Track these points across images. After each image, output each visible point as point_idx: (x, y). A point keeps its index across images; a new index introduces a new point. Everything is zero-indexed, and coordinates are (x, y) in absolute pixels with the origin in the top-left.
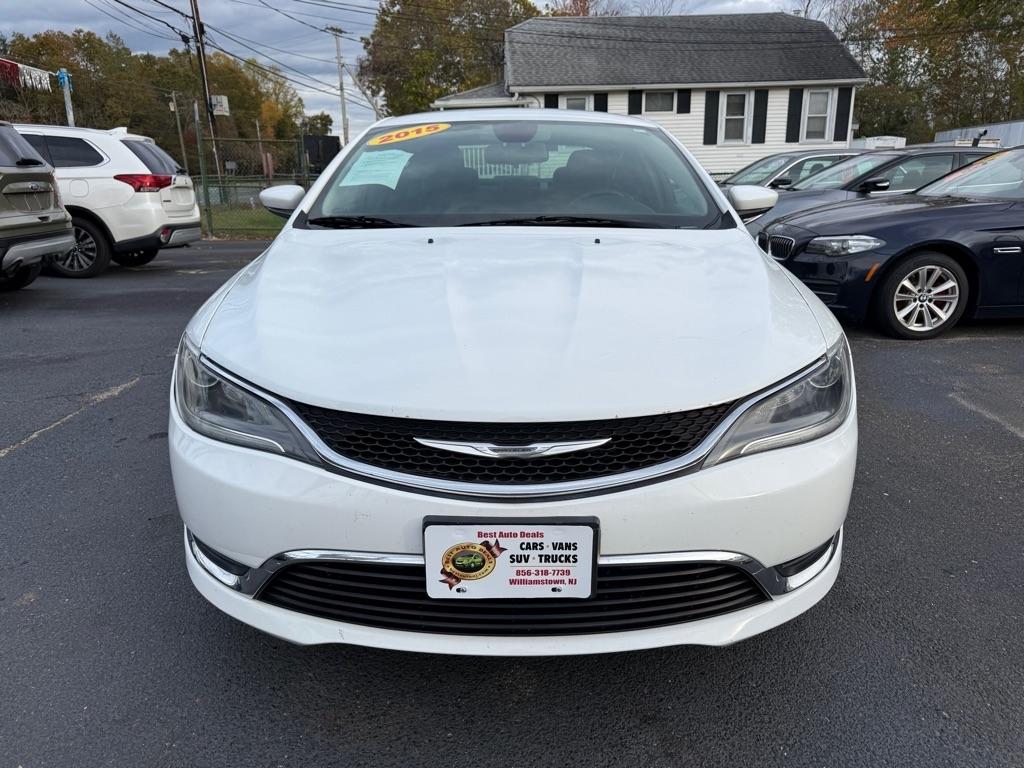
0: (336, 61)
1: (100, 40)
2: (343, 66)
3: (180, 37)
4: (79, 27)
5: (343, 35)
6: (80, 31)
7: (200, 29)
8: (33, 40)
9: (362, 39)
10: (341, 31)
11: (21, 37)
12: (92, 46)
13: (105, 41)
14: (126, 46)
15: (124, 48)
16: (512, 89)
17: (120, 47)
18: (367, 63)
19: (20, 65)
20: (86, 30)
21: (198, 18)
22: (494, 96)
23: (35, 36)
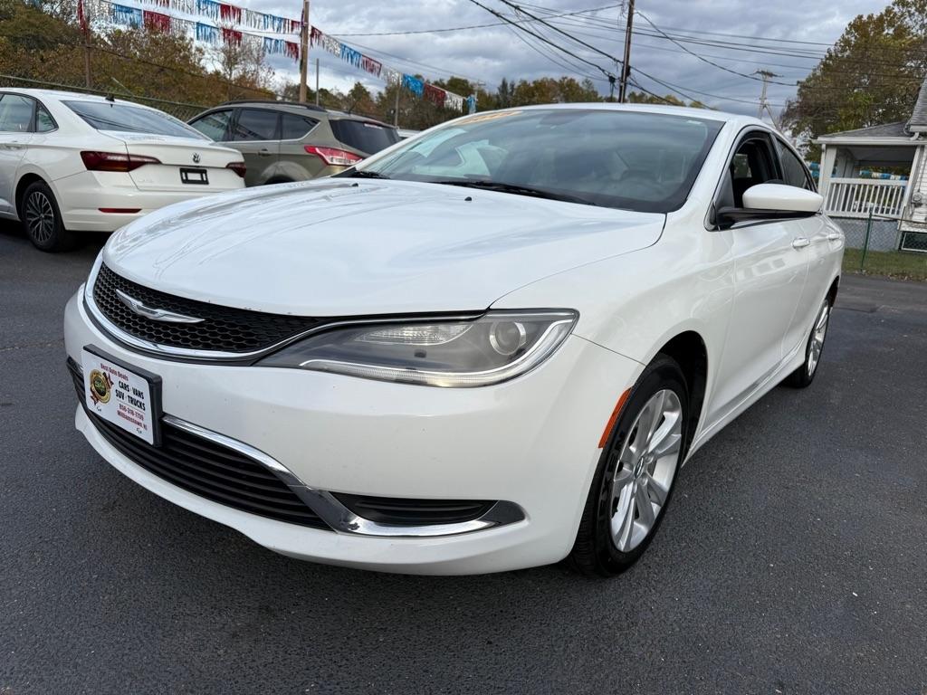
0: (760, 102)
1: (577, 85)
2: (765, 106)
3: (607, 78)
4: (565, 75)
5: (773, 79)
6: (564, 78)
7: (627, 71)
8: (532, 85)
9: (798, 82)
10: (771, 75)
11: (524, 83)
12: (571, 90)
13: (581, 85)
14: (595, 90)
15: (593, 92)
16: (913, 128)
17: (590, 90)
18: (796, 105)
19: (447, 92)
20: (569, 78)
21: (627, 62)
22: (890, 134)
23: (534, 82)
